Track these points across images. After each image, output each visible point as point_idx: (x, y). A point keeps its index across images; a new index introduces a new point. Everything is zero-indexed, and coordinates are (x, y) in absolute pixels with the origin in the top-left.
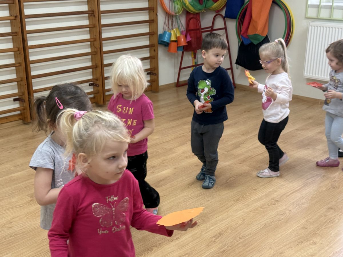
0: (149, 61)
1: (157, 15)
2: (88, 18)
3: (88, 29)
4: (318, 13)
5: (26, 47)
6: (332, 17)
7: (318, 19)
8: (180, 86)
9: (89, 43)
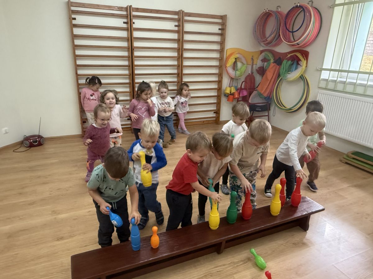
0: (216, 105)
1: (222, 78)
2: (176, 77)
3: (176, 84)
4: (327, 84)
6: (335, 89)
7: (326, 89)
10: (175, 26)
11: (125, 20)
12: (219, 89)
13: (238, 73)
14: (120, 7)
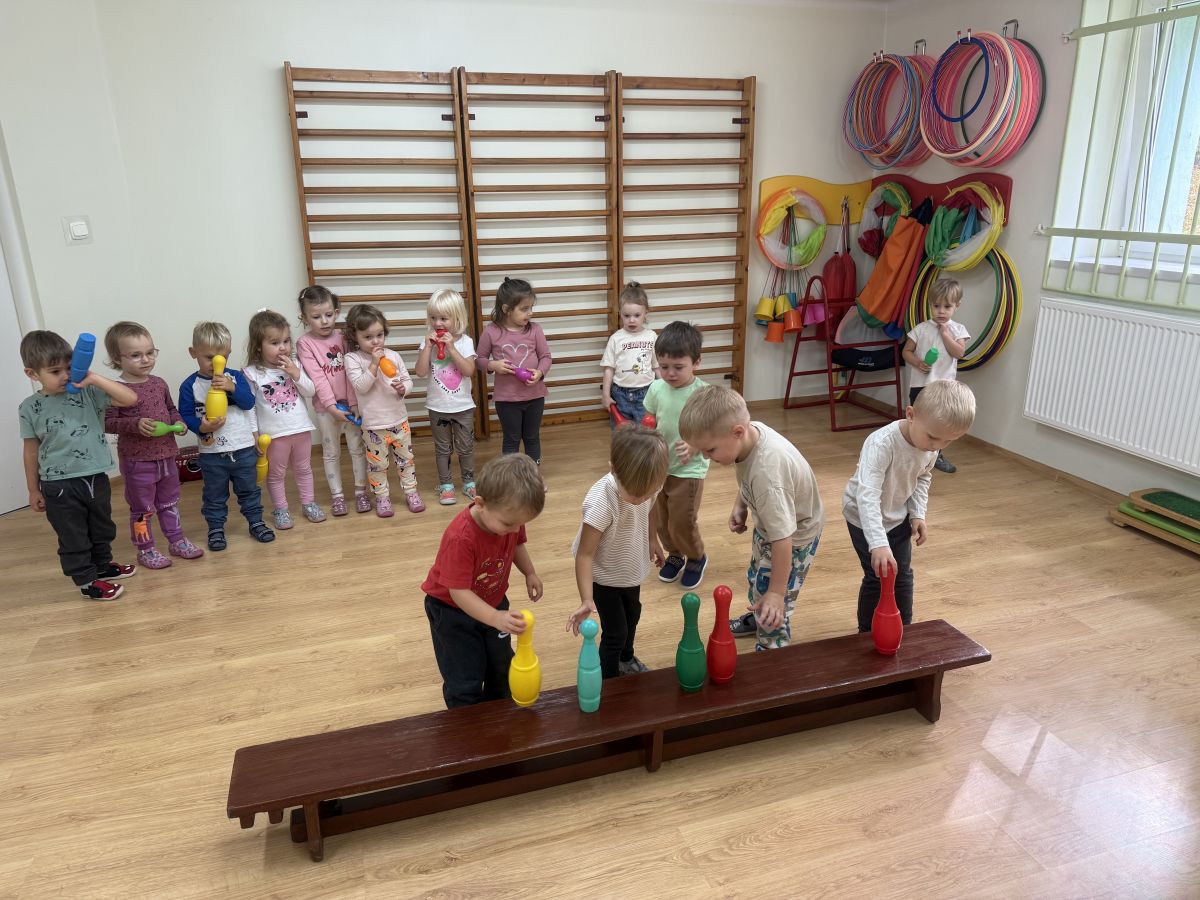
0: (731, 353)
1: (747, 270)
2: (605, 272)
3: (606, 291)
5: (479, 317)
6: (1093, 292)
7: (1065, 293)
8: (792, 407)
9: (605, 316)
10: (596, 120)
11: (448, 111)
12: (739, 305)
13: (797, 252)
14: (431, 74)
